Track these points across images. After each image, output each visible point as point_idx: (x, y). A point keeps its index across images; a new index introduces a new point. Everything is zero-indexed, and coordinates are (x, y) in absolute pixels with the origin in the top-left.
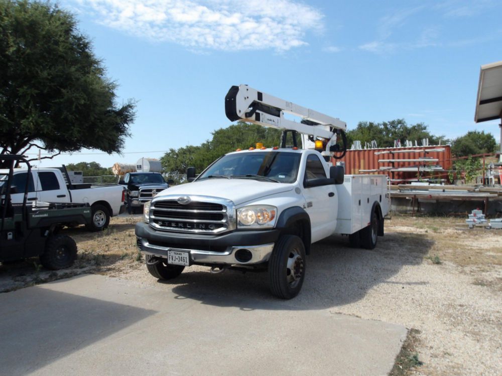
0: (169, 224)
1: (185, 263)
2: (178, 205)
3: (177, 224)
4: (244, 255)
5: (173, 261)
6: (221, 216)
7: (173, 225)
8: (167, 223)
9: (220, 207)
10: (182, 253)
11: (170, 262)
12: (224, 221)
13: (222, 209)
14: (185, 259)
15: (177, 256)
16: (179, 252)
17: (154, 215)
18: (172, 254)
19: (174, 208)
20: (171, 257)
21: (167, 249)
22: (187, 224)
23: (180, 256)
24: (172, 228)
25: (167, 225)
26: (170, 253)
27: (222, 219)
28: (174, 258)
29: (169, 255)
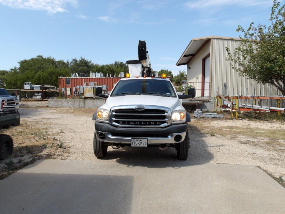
0: (129, 123)
1: (144, 145)
2: (135, 111)
3: (134, 123)
4: (178, 138)
5: (136, 145)
6: (164, 117)
7: (131, 123)
8: (126, 122)
9: (163, 112)
10: (143, 139)
11: (133, 145)
12: (166, 119)
13: (164, 113)
14: (144, 143)
15: (138, 142)
16: (140, 139)
17: (115, 118)
18: (135, 140)
19: (131, 113)
20: (134, 143)
21: (130, 138)
22: (142, 123)
23: (141, 142)
24: (130, 126)
25: (126, 123)
26: (133, 140)
27: (165, 119)
28: (136, 143)
29: (132, 141)
